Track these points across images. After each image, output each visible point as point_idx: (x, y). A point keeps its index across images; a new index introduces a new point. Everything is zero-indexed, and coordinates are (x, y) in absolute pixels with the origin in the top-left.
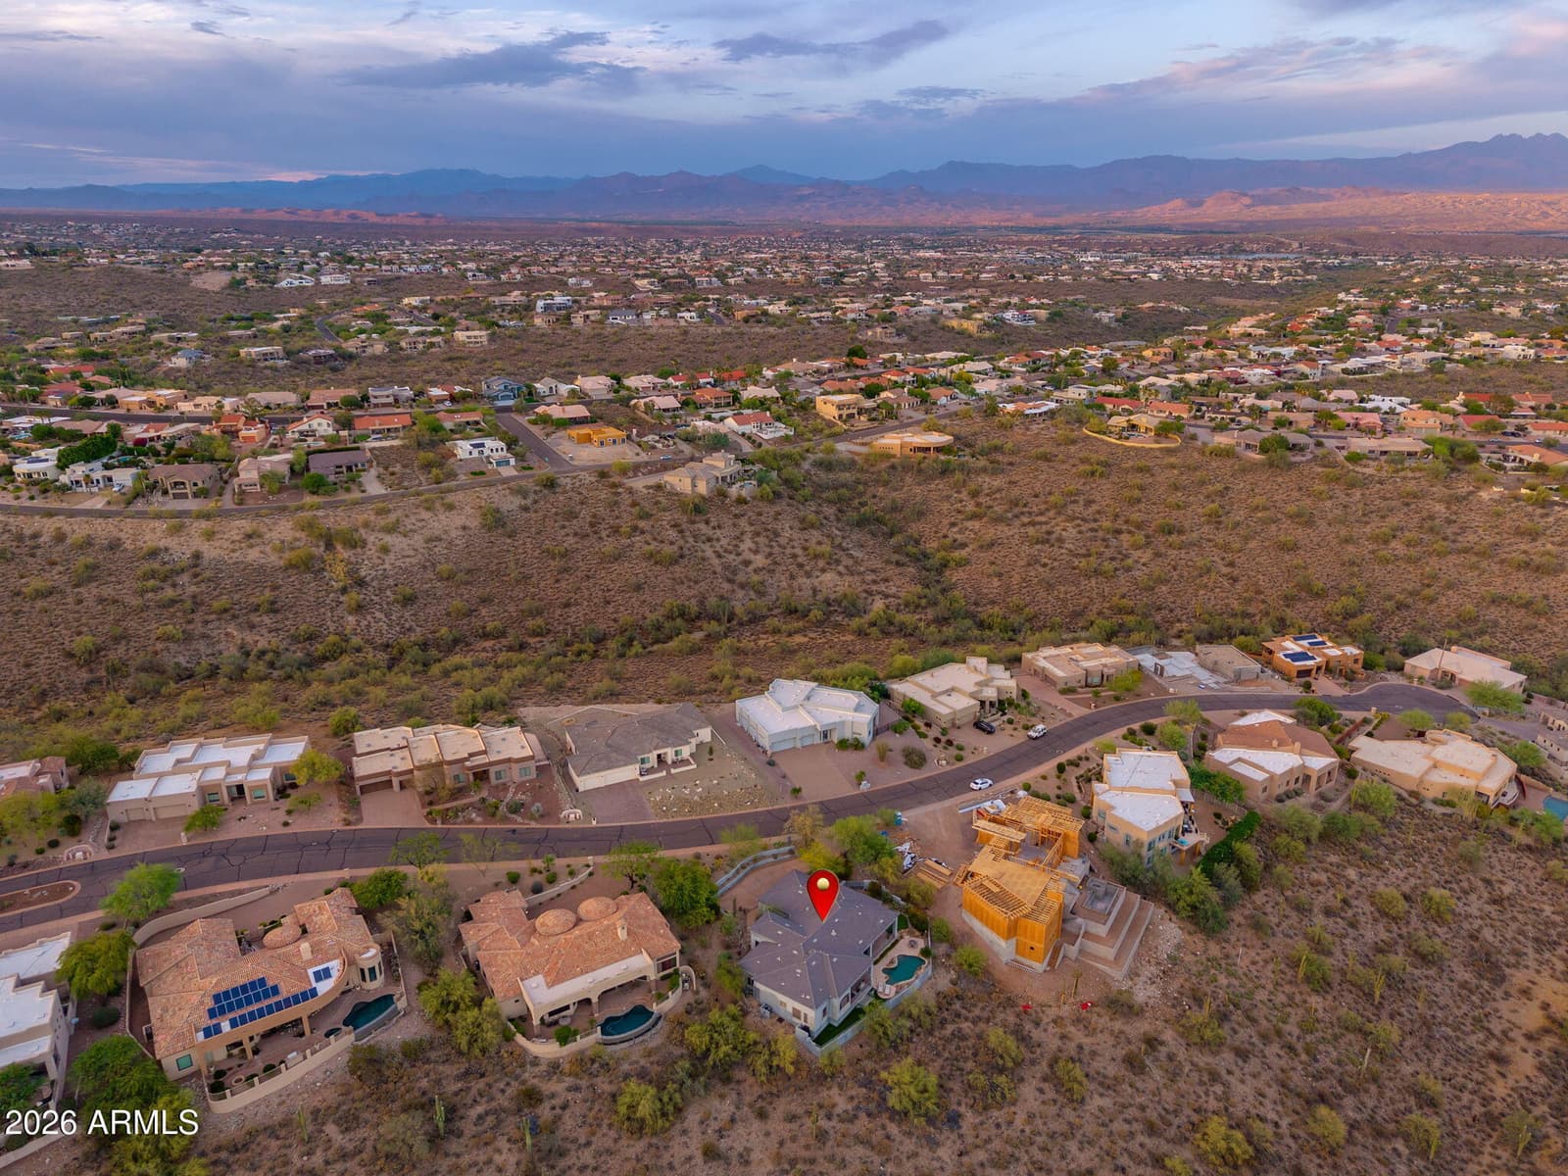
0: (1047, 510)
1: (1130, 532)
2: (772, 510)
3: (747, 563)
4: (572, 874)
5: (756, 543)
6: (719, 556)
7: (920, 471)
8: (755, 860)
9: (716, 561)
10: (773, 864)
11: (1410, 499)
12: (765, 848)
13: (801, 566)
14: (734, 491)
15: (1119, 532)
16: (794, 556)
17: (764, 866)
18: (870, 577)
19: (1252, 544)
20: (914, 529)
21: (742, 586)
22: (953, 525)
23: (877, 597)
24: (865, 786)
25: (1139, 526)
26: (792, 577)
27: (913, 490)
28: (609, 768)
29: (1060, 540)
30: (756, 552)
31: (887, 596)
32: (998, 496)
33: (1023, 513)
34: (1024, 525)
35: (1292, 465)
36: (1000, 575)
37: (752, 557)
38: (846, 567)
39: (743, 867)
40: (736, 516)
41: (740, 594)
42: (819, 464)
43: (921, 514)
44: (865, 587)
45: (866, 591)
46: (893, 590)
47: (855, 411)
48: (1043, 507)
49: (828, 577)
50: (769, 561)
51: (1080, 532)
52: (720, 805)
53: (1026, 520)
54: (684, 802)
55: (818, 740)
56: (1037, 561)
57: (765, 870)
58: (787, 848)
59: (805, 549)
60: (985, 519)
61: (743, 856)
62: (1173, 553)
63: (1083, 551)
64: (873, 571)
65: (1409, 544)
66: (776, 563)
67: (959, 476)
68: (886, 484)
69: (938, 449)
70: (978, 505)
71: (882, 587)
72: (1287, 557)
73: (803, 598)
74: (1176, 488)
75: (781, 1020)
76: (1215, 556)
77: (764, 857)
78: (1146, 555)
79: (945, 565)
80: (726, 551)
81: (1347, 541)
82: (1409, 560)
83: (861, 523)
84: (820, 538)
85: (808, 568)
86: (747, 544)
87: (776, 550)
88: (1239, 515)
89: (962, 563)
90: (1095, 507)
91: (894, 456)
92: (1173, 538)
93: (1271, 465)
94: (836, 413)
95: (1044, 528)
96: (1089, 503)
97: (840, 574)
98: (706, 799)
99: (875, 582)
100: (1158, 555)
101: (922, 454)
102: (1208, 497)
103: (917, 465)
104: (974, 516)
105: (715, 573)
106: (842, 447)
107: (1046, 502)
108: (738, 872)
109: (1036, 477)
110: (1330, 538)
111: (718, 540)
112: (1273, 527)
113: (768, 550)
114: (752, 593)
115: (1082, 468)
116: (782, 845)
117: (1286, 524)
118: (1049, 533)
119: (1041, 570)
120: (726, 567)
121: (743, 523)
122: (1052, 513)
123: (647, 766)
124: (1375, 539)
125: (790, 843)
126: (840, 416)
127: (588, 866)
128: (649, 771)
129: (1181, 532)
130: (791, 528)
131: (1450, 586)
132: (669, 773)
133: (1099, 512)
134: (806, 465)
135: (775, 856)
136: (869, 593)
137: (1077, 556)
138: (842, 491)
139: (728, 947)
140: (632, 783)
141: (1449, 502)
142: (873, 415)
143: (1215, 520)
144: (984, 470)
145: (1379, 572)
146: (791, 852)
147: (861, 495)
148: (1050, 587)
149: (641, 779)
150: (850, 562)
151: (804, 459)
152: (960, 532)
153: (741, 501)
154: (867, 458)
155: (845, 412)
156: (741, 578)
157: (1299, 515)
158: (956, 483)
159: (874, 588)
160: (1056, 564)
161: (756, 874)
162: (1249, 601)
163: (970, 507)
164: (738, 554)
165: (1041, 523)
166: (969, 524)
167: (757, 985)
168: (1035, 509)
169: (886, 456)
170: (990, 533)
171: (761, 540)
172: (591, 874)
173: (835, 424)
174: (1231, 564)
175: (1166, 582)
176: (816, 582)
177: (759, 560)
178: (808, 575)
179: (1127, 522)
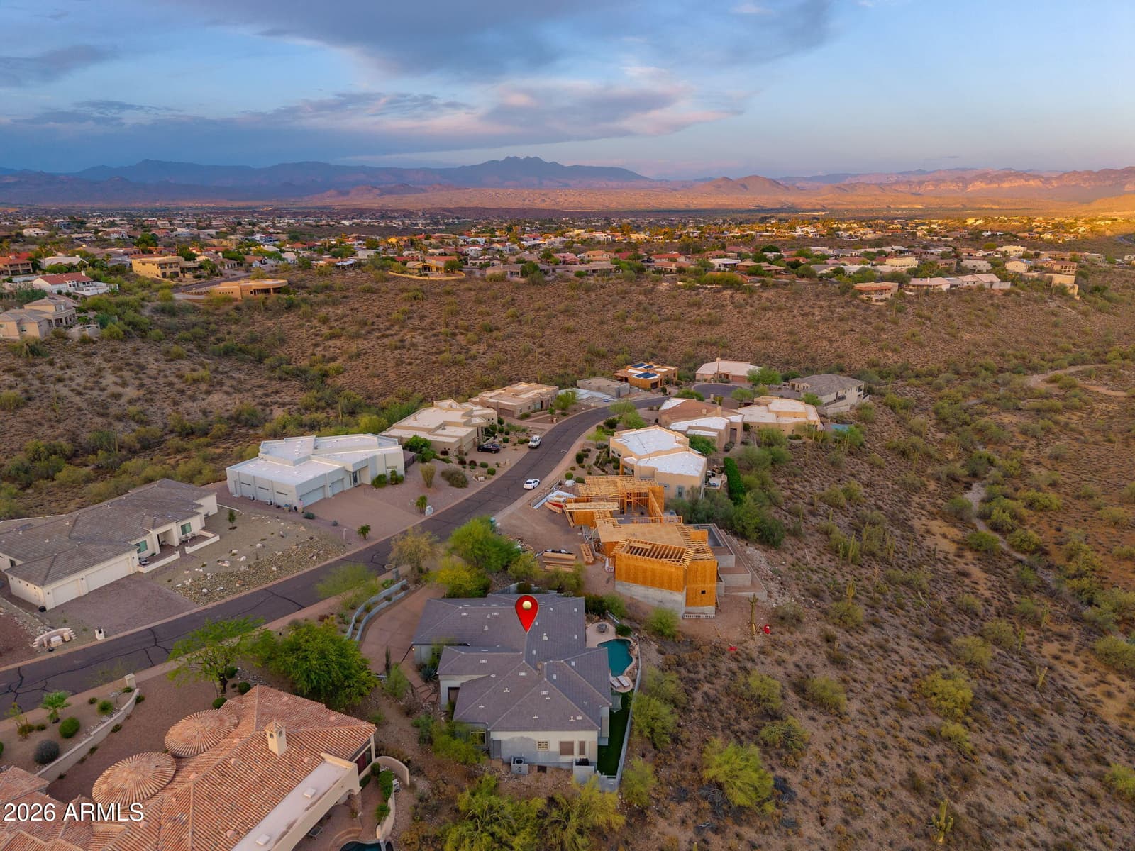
0: (392, 325)
1: (462, 334)
2: (129, 347)
3: (117, 396)
4: (106, 709)
5: (121, 377)
6: (80, 394)
7: (267, 309)
8: (367, 610)
9: (78, 399)
10: (387, 609)
11: (624, 294)
12: (375, 592)
13: (181, 392)
14: (75, 332)
15: (454, 335)
16: (171, 384)
17: (379, 614)
18: (259, 392)
19: (548, 332)
20: (282, 353)
21: (119, 418)
22: (316, 345)
23: (275, 407)
24: (429, 510)
25: (467, 329)
26: (176, 403)
27: (265, 325)
28: (92, 565)
29: (413, 345)
30: (124, 385)
31: (284, 405)
32: (345, 319)
33: (373, 330)
34: (378, 338)
35: (546, 283)
36: (378, 376)
37: (120, 390)
38: (232, 386)
39: (358, 621)
40: (86, 355)
41: (120, 426)
42: (162, 311)
43: (282, 341)
44: (257, 400)
45: (260, 404)
46: (288, 399)
47: (178, 270)
48: (388, 324)
49: (216, 398)
50: (142, 392)
51: (426, 338)
52: (280, 568)
53: (377, 334)
54: (231, 576)
55: (348, 485)
56: (403, 362)
57: (385, 617)
58: (397, 586)
59: (181, 377)
60: (343, 338)
61: (353, 608)
62: (499, 343)
63: (434, 350)
64: (260, 387)
65: (637, 320)
66: (151, 392)
67: (305, 308)
68: (237, 322)
69: (278, 290)
70: (331, 328)
71: (276, 398)
72: (573, 337)
73: (198, 420)
74: (480, 303)
75: (542, 769)
76: (528, 343)
77: (376, 603)
78: (482, 348)
79: (325, 375)
80: (85, 388)
81: (602, 323)
82: (642, 329)
83: (227, 353)
84: (192, 366)
85: (189, 393)
86: (109, 380)
87: (147, 381)
88: (531, 315)
89: (339, 372)
90: (428, 320)
91: (236, 300)
92: (495, 334)
93: (534, 283)
94: (159, 272)
95: (396, 338)
96: (422, 318)
97: (227, 393)
98: (257, 567)
99: (266, 395)
100: (490, 346)
101: (262, 296)
102: (503, 306)
103: (260, 302)
104: (332, 337)
105: (80, 409)
106: (178, 296)
107: (388, 321)
108: (355, 629)
109: (371, 304)
110: (591, 322)
111: (71, 379)
112: (554, 320)
113: (137, 382)
114: (133, 424)
115: (405, 295)
116: (392, 582)
117: (561, 317)
118: (402, 341)
119: (409, 367)
120: (93, 403)
121: (97, 360)
122: (397, 327)
123: (146, 554)
124: (617, 319)
125: (398, 579)
126: (164, 275)
127: (129, 690)
128: (153, 558)
129: (498, 329)
130: (156, 360)
131: (670, 340)
132: (183, 554)
133: (433, 323)
134: (146, 312)
135: (388, 598)
136: (266, 405)
137: (431, 354)
138: (197, 329)
139: (409, 713)
140: (132, 578)
141: (646, 293)
142: (198, 273)
143: (516, 319)
144: (325, 303)
145: (630, 338)
146: (404, 588)
147: (214, 332)
148: (423, 379)
149: (144, 570)
150: (234, 383)
151: (143, 307)
152: (325, 349)
153: (85, 341)
154: (210, 303)
155: (168, 271)
156: (114, 410)
157: (566, 311)
158: (305, 315)
159: (268, 400)
160: (418, 362)
161: (376, 624)
162: (564, 367)
163: (325, 331)
164: (103, 390)
165: (391, 335)
166: (331, 343)
167: (496, 736)
168: (381, 326)
169: (228, 300)
170: (354, 346)
171: (126, 374)
172: (139, 700)
173: (160, 282)
174: (541, 346)
175: (505, 362)
176: (204, 404)
177: (131, 392)
178: (193, 398)
179: (456, 327)
